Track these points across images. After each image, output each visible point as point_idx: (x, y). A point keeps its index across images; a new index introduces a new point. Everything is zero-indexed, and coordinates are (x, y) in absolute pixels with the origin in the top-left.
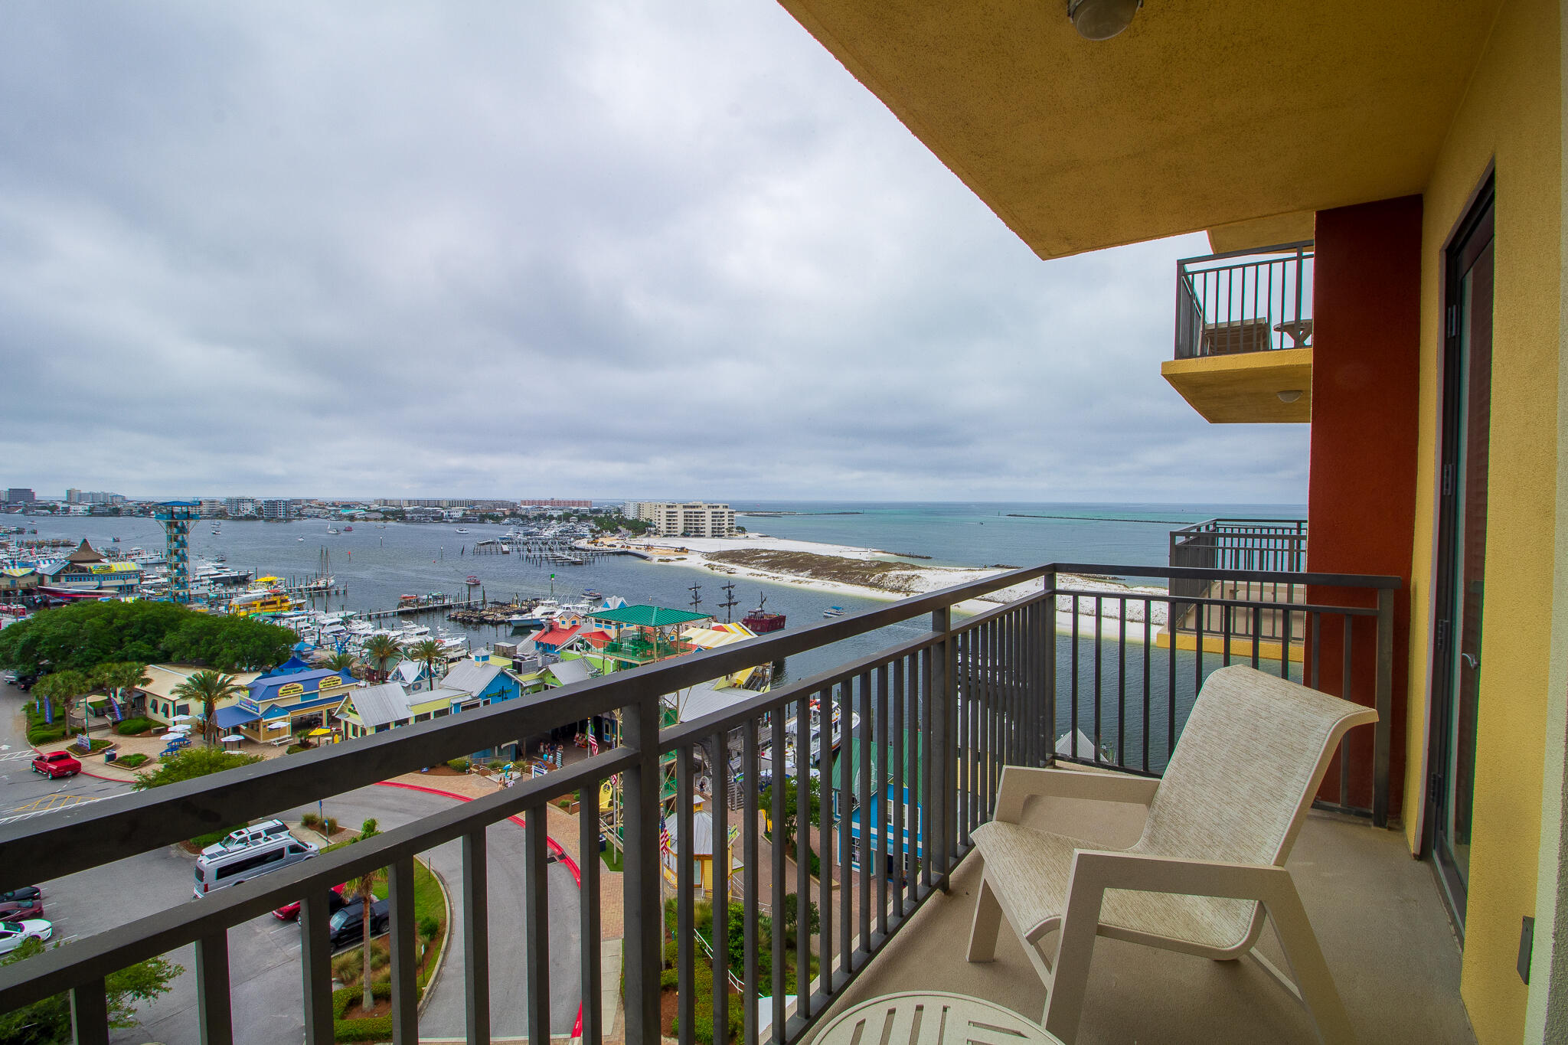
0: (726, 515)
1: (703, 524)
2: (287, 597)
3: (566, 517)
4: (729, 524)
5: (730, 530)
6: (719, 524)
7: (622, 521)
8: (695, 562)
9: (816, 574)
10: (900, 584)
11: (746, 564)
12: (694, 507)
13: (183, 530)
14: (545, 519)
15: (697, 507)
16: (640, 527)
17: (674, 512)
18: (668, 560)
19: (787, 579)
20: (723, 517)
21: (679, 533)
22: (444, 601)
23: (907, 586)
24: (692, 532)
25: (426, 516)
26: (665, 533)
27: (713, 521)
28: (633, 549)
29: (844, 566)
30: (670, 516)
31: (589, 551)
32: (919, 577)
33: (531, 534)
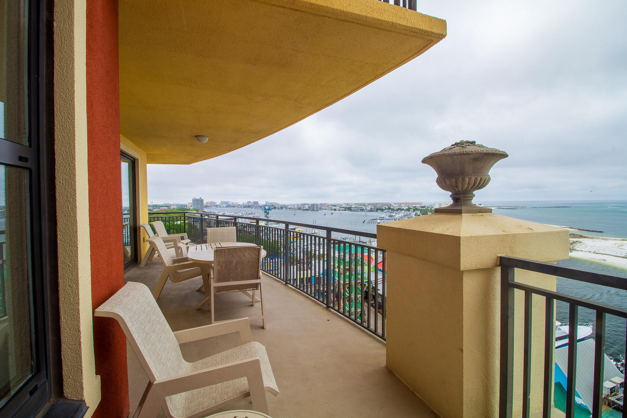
3: (408, 210)
7: (431, 210)
13: (268, 214)
14: (401, 210)
33: (392, 216)
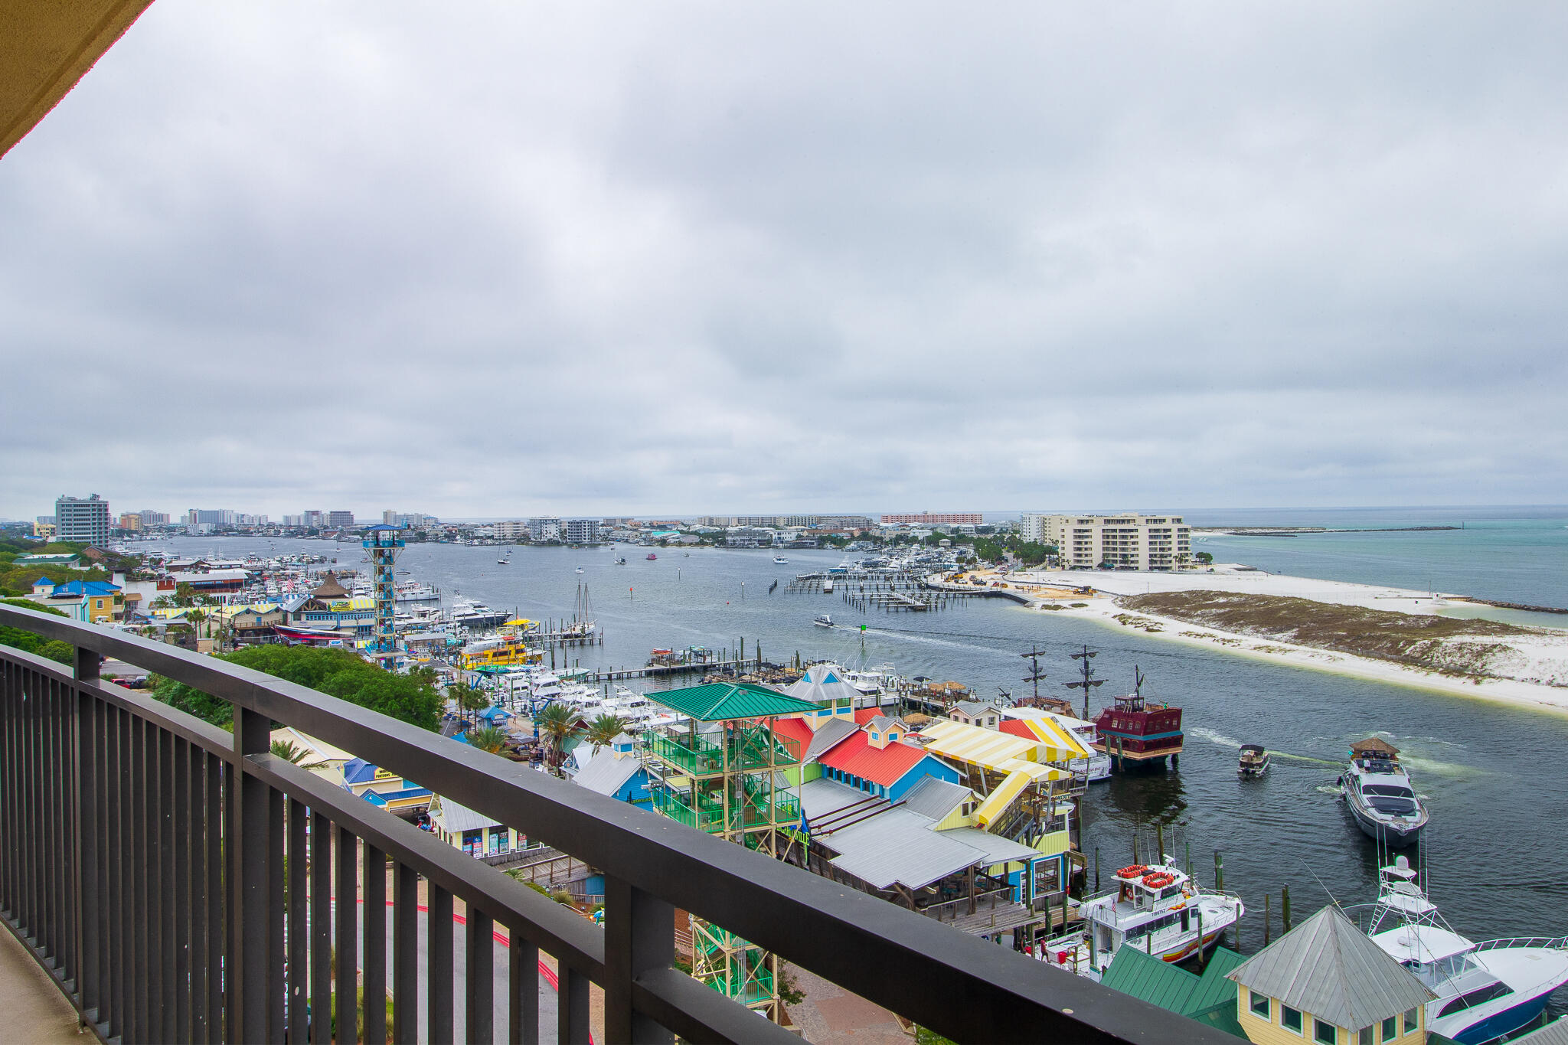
0: (1174, 533)
1: (1134, 549)
2: (523, 646)
3: (933, 541)
4: (1180, 549)
5: (1180, 559)
6: (1162, 549)
7: (1015, 544)
8: (1101, 611)
9: (1304, 638)
10: (1465, 660)
11: (1185, 616)
12: (1123, 521)
13: (389, 560)
14: (906, 542)
15: (1129, 521)
16: (1037, 555)
17: (1086, 531)
18: (1057, 607)
19: (1248, 644)
20: (1170, 536)
21: (1094, 564)
22: (705, 659)
23: (1479, 664)
24: (1115, 562)
25: (750, 540)
26: (1072, 564)
27: (1151, 543)
28: (1010, 589)
29: (1363, 624)
30: (1080, 537)
31: (941, 590)
32: (1505, 649)
33: (875, 565)
